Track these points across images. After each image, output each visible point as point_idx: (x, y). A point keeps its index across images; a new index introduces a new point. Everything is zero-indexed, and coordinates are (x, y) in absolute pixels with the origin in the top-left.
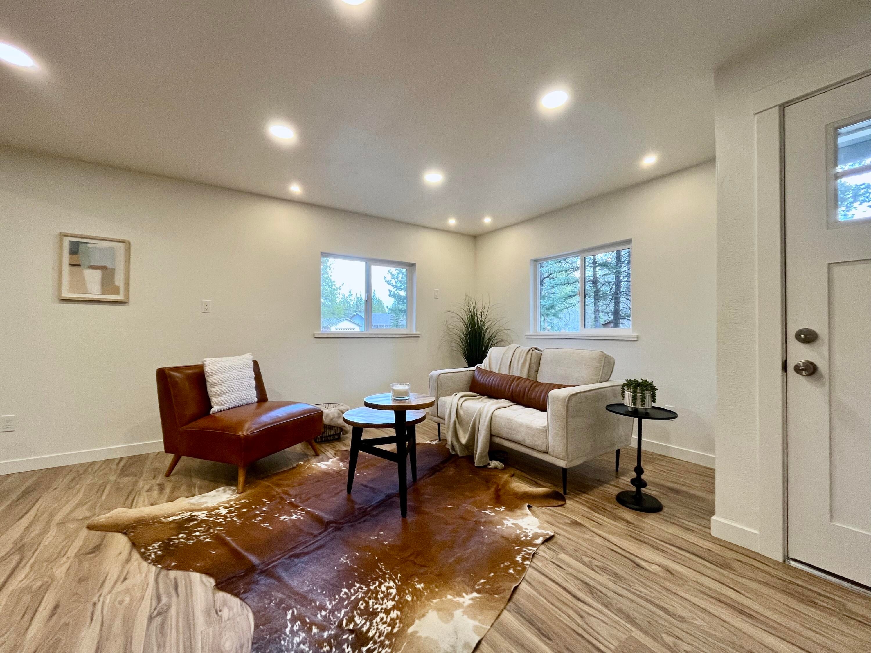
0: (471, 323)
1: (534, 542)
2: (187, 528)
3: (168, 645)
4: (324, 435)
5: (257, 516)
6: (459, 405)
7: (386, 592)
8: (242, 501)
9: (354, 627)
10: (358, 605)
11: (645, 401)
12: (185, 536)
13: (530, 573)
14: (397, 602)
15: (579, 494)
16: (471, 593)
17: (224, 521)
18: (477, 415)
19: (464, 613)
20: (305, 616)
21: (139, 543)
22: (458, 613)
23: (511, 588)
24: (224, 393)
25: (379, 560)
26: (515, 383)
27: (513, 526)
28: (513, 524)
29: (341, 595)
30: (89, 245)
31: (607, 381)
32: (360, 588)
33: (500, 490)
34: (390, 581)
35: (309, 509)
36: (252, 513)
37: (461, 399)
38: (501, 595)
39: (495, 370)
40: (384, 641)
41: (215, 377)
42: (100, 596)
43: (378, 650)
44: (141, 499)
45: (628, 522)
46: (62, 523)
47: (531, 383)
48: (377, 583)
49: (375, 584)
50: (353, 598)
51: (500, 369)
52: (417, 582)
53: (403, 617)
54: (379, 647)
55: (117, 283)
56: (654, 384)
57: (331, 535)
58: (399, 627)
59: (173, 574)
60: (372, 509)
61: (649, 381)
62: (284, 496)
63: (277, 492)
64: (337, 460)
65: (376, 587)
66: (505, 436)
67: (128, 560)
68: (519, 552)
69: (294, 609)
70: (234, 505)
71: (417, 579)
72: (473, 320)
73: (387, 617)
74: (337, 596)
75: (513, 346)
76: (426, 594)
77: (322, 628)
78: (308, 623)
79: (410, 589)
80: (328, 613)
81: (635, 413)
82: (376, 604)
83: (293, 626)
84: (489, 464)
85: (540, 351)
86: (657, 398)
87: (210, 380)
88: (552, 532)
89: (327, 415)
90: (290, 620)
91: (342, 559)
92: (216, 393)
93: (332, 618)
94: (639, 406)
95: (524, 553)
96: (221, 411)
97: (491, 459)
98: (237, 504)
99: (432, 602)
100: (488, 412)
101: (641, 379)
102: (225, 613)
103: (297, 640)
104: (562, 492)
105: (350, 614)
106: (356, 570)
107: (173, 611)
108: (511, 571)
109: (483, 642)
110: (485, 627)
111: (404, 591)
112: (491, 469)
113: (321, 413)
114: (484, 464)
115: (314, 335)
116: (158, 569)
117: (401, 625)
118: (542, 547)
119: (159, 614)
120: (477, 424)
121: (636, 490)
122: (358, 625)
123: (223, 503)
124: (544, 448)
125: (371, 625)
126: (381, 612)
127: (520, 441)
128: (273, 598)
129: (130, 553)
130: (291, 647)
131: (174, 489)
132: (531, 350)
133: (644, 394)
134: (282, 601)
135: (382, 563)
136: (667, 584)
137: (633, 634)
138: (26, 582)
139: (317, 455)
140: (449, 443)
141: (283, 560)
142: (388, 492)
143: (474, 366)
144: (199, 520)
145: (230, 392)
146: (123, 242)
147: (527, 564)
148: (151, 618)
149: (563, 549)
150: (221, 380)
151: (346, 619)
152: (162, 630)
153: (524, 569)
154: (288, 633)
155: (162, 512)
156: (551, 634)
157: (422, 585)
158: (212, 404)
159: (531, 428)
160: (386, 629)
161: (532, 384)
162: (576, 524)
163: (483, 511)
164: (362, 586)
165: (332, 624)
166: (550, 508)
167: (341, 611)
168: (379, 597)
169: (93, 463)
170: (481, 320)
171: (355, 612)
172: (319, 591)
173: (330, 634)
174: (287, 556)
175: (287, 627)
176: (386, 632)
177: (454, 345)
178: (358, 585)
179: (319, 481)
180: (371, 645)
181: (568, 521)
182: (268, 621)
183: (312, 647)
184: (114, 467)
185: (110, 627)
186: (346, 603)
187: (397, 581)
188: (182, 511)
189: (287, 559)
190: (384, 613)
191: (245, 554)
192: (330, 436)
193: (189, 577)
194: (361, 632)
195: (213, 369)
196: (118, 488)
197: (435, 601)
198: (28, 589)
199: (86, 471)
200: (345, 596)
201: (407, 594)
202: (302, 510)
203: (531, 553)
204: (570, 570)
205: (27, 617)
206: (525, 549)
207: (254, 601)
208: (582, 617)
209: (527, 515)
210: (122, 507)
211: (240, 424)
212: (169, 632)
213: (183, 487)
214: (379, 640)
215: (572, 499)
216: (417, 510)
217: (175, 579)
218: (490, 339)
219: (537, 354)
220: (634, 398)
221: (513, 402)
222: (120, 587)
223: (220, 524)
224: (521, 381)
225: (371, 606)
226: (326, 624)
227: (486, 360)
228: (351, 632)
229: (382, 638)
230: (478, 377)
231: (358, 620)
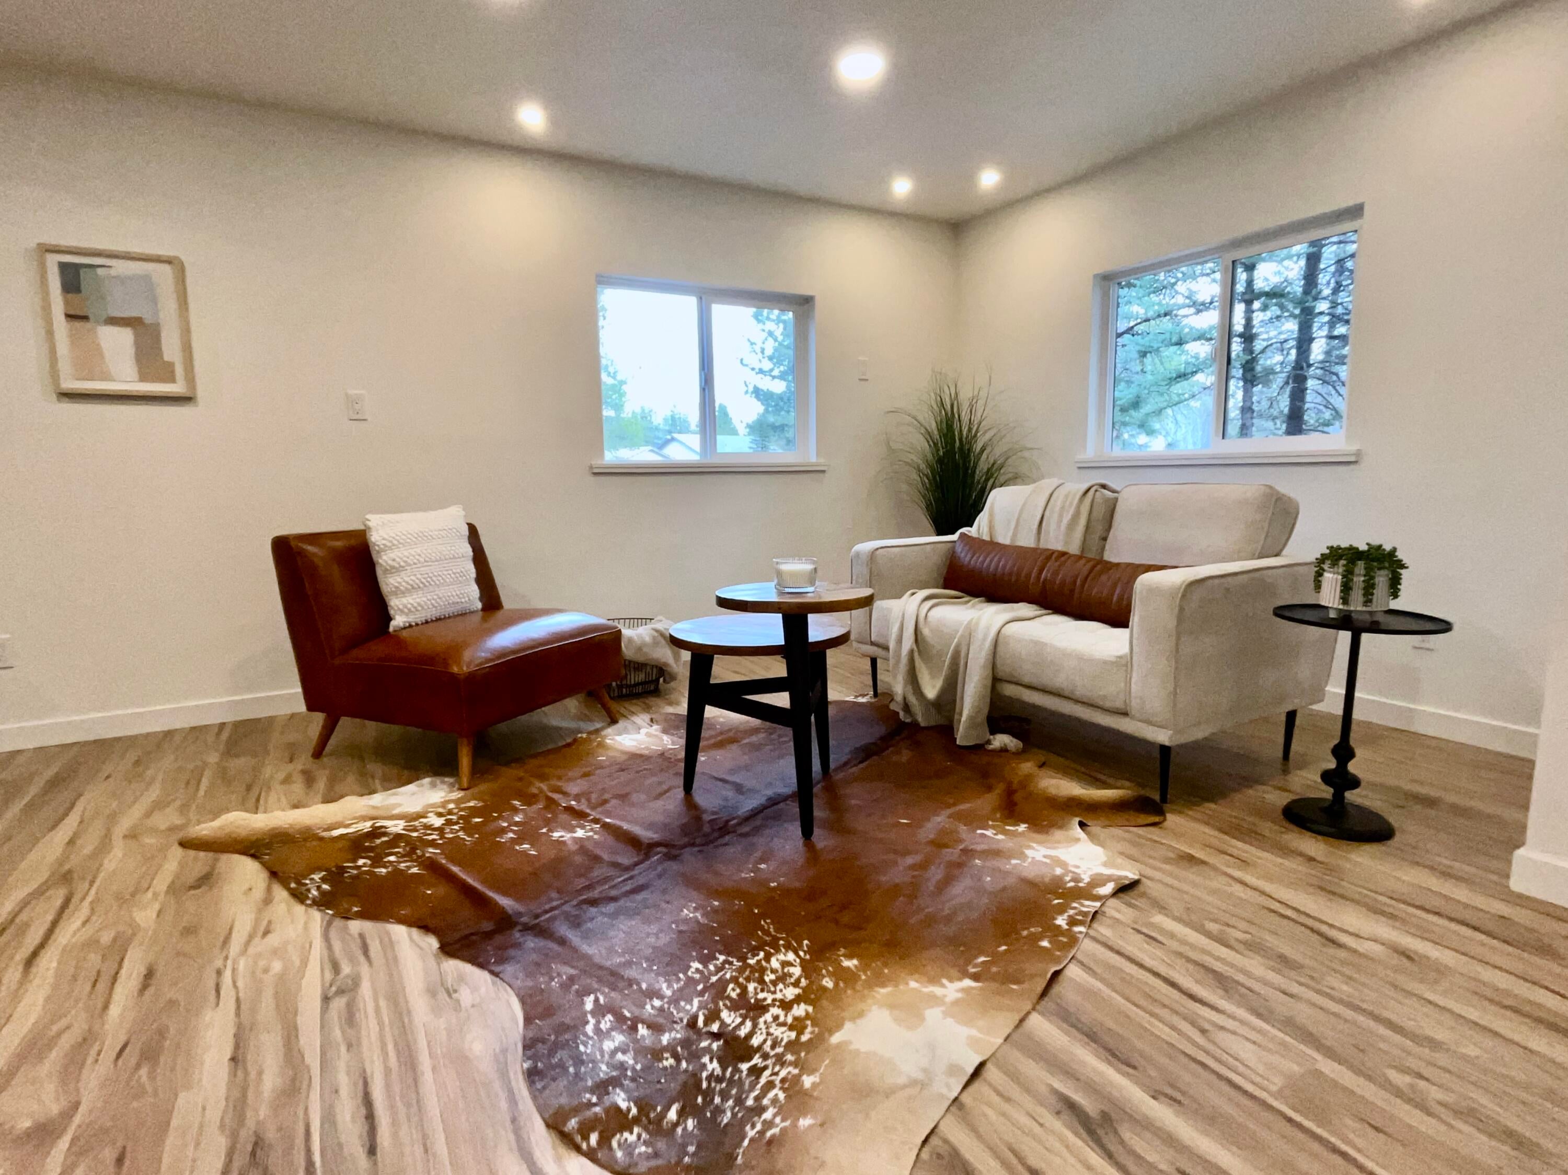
0: (945, 436)
1: (1094, 893)
2: (371, 849)
3: (365, 1042)
4: (624, 682)
5: (504, 831)
6: (922, 615)
7: (780, 971)
8: (472, 804)
9: (719, 1029)
10: (726, 991)
11: (1372, 594)
12: (369, 862)
13: (1087, 945)
14: (803, 989)
15: (1195, 804)
16: (960, 979)
17: (440, 839)
18: (962, 636)
19: (946, 1014)
20: (621, 1008)
21: (284, 873)
22: (933, 1014)
23: (1047, 973)
24: (413, 588)
25: (763, 916)
26: (1052, 565)
27: (1048, 861)
28: (1045, 857)
29: (690, 973)
30: (100, 271)
31: (1276, 556)
32: (725, 962)
33: (1014, 792)
34: (787, 951)
35: (608, 820)
36: (492, 826)
37: (926, 603)
38: (1026, 986)
39: (1004, 539)
40: (783, 1055)
41: (392, 555)
42: (226, 958)
43: (773, 1069)
44: (273, 797)
45: (1311, 859)
46: (132, 835)
47: (1091, 563)
48: (762, 954)
49: (758, 955)
50: (714, 979)
51: (1015, 535)
52: (844, 956)
53: (819, 1016)
54: (774, 1065)
55: (166, 358)
56: (1400, 555)
57: (660, 869)
58: (812, 1033)
59: (356, 926)
60: (739, 824)
61: (1388, 547)
62: (556, 796)
63: (539, 788)
64: (656, 730)
65: (759, 962)
66: (1026, 679)
67: (268, 900)
68: (1061, 910)
69: (599, 995)
70: (456, 811)
71: (842, 951)
72: (950, 427)
73: (786, 1016)
74: (681, 975)
75: (1047, 484)
76: (863, 977)
77: (656, 1028)
78: (629, 1019)
79: (830, 968)
80: (667, 1003)
81: (1345, 622)
82: (762, 990)
83: (598, 1022)
84: (989, 742)
85: (1114, 491)
86: (1404, 587)
87: (384, 560)
88: (1134, 874)
89: (630, 640)
90: (593, 1013)
91: (685, 911)
92: (397, 587)
93: (675, 1012)
94: (1357, 605)
95: (1071, 912)
96: (410, 626)
97: (993, 732)
98: (462, 810)
99: (878, 993)
100: (988, 628)
101: (1368, 544)
102: (465, 996)
103: (608, 1045)
104: (1157, 797)
105: (711, 1006)
106: (714, 931)
107: (366, 989)
108: (1045, 943)
109: (989, 1066)
110: (992, 1040)
111: (817, 970)
112: (993, 751)
113: (618, 634)
114: (978, 742)
115: (591, 467)
116: (327, 918)
117: (816, 1029)
118: (1113, 902)
119: (341, 992)
120: (963, 654)
121: (1334, 795)
122: (729, 1025)
123: (433, 806)
124: (1119, 704)
125: (755, 1025)
126: (774, 1005)
127: (1063, 689)
128: (555, 975)
129: (269, 890)
130: (599, 1057)
131: (332, 781)
132: (1093, 490)
133: (1373, 578)
134: (572, 979)
135: (768, 921)
136: (1401, 979)
137: (1318, 1066)
138: (89, 931)
139: (614, 721)
140: (899, 698)
141: (566, 908)
142: (770, 792)
143: (953, 533)
144: (390, 834)
145: (425, 586)
146: (169, 261)
147: (1081, 932)
148: (326, 999)
149: (1162, 908)
150: (405, 562)
151: (704, 1014)
152: (350, 1018)
153: (1073, 940)
154: (591, 1033)
155: (317, 821)
156: (1136, 1059)
157: (855, 962)
158: (392, 612)
159: (1091, 661)
160: (785, 1035)
161: (1094, 567)
162: (1190, 859)
163: (979, 831)
164: (731, 959)
165: (676, 1022)
166: (1132, 829)
167: (692, 1000)
168: (767, 979)
169: (169, 734)
170: (970, 430)
171: (721, 1003)
172: (645, 965)
173: (675, 1039)
174: (575, 902)
175: (587, 1022)
176: (785, 1041)
177: (904, 487)
178: (722, 958)
179: (623, 770)
180: (757, 1060)
181: (1171, 855)
182: (549, 1012)
183: (639, 1058)
184: (210, 739)
185: (254, 1010)
186: (700, 987)
187: (801, 953)
188: (355, 818)
189: (575, 906)
190: (779, 1007)
191: (491, 894)
192: (637, 685)
193: (388, 934)
194: (737, 1038)
195: (386, 536)
196: (224, 776)
197: (883, 991)
198: (92, 943)
199: (159, 746)
200: (697, 976)
201: (824, 976)
202: (596, 821)
203: (1089, 912)
204: (1175, 945)
205: (102, 986)
206: (1075, 905)
207: (517, 979)
208: (1203, 1031)
209: (1078, 840)
210: (237, 810)
211: (455, 650)
212: (364, 1022)
213: (351, 779)
214: (772, 1053)
215: (1180, 812)
216: (838, 827)
217: (362, 936)
218: (989, 474)
219: (1107, 500)
220: (1346, 588)
221: (1046, 608)
222: (258, 946)
223: (433, 843)
224: (1065, 562)
225: (751, 995)
226: (664, 1022)
227: (982, 519)
228: (716, 1036)
229: (779, 1050)
230: (963, 555)
231: (729, 1018)
